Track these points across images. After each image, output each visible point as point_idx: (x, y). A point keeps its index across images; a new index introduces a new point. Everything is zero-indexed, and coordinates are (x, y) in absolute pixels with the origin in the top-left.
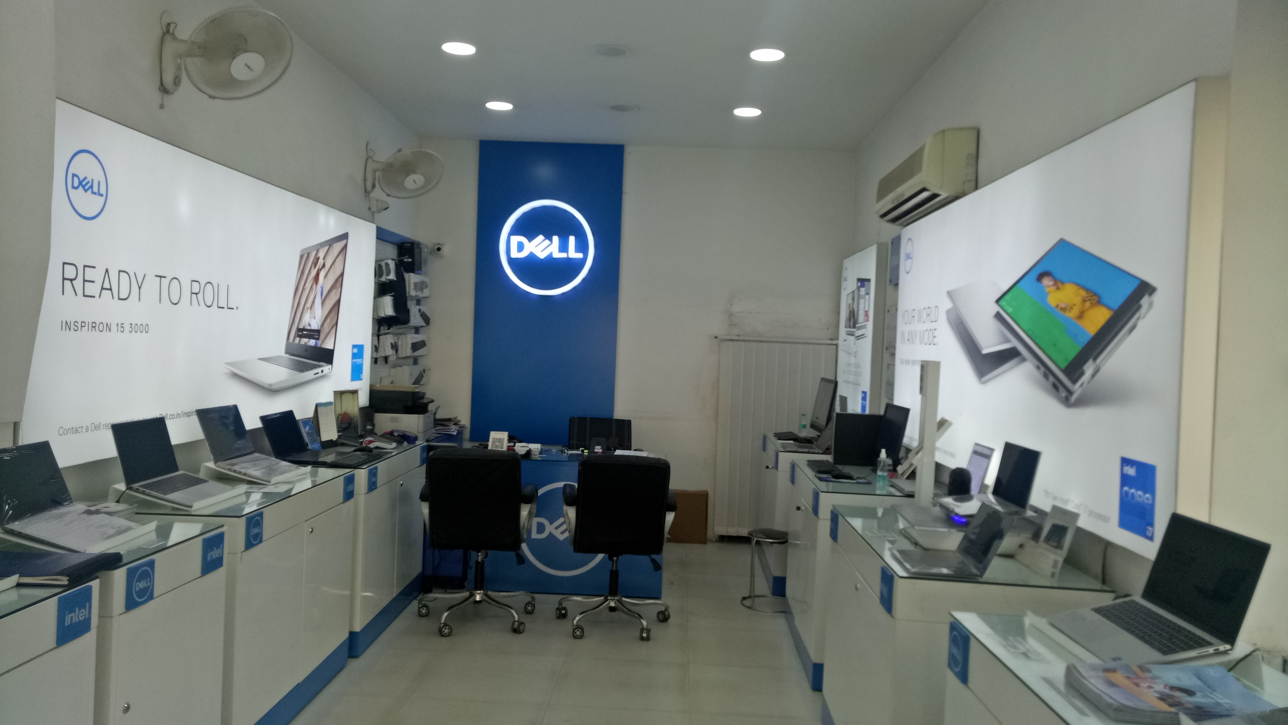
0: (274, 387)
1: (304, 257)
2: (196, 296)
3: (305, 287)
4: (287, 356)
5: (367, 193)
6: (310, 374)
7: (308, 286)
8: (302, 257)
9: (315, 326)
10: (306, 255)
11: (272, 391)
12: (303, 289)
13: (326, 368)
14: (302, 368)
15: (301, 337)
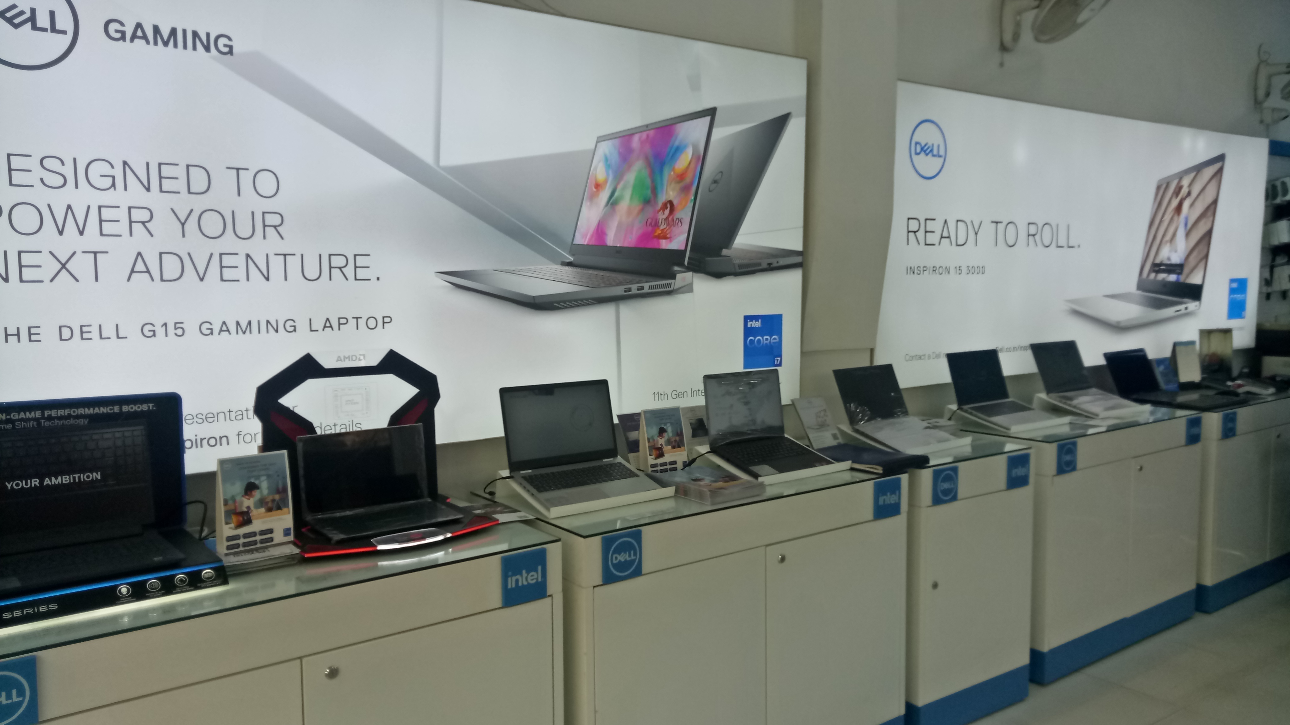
0: (1122, 325)
1: (1162, 188)
2: (1034, 238)
3: (1163, 219)
4: (1140, 292)
5: (1258, 103)
6: (1170, 311)
7: (1167, 218)
8: (1158, 188)
9: (1176, 259)
10: (1164, 186)
11: (1119, 328)
12: (1161, 221)
13: (1192, 305)
14: (1159, 305)
15: (1158, 272)
